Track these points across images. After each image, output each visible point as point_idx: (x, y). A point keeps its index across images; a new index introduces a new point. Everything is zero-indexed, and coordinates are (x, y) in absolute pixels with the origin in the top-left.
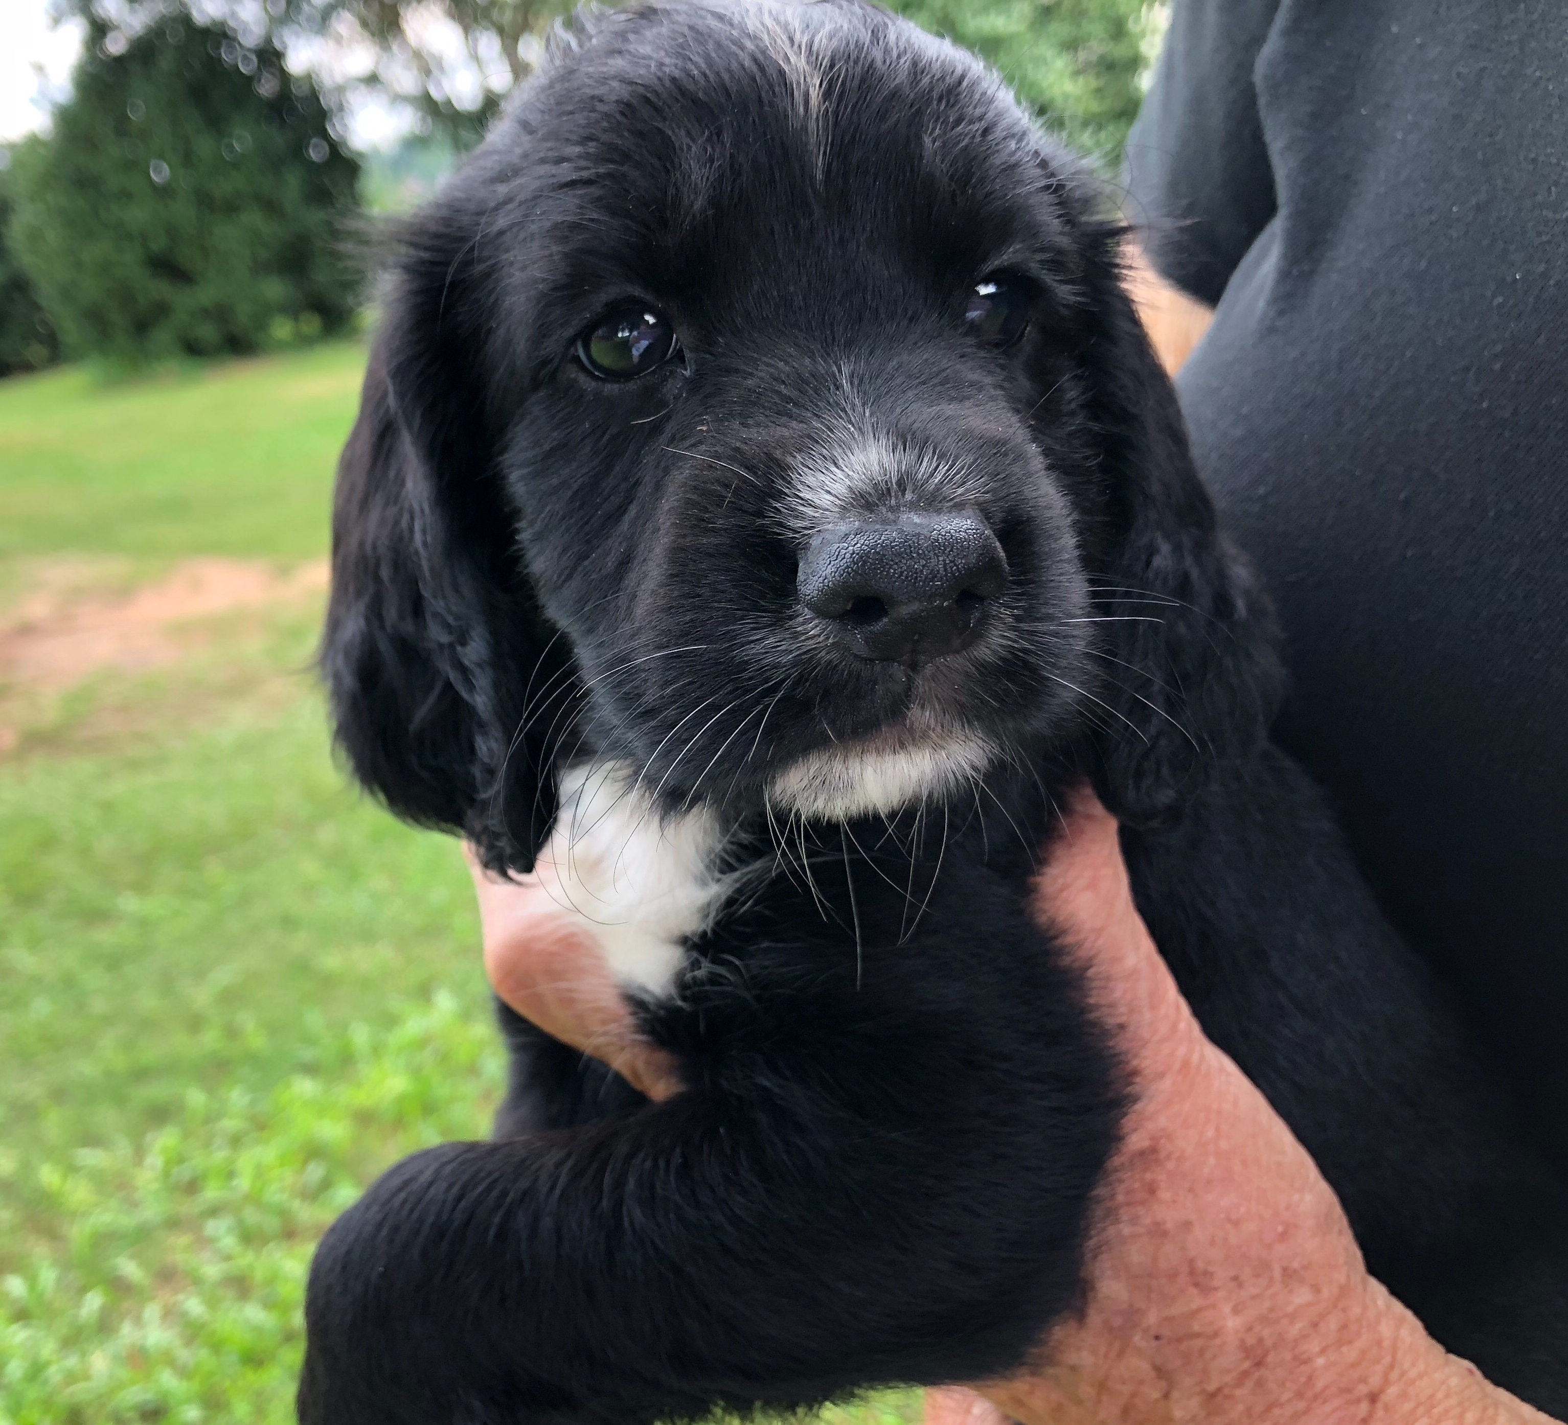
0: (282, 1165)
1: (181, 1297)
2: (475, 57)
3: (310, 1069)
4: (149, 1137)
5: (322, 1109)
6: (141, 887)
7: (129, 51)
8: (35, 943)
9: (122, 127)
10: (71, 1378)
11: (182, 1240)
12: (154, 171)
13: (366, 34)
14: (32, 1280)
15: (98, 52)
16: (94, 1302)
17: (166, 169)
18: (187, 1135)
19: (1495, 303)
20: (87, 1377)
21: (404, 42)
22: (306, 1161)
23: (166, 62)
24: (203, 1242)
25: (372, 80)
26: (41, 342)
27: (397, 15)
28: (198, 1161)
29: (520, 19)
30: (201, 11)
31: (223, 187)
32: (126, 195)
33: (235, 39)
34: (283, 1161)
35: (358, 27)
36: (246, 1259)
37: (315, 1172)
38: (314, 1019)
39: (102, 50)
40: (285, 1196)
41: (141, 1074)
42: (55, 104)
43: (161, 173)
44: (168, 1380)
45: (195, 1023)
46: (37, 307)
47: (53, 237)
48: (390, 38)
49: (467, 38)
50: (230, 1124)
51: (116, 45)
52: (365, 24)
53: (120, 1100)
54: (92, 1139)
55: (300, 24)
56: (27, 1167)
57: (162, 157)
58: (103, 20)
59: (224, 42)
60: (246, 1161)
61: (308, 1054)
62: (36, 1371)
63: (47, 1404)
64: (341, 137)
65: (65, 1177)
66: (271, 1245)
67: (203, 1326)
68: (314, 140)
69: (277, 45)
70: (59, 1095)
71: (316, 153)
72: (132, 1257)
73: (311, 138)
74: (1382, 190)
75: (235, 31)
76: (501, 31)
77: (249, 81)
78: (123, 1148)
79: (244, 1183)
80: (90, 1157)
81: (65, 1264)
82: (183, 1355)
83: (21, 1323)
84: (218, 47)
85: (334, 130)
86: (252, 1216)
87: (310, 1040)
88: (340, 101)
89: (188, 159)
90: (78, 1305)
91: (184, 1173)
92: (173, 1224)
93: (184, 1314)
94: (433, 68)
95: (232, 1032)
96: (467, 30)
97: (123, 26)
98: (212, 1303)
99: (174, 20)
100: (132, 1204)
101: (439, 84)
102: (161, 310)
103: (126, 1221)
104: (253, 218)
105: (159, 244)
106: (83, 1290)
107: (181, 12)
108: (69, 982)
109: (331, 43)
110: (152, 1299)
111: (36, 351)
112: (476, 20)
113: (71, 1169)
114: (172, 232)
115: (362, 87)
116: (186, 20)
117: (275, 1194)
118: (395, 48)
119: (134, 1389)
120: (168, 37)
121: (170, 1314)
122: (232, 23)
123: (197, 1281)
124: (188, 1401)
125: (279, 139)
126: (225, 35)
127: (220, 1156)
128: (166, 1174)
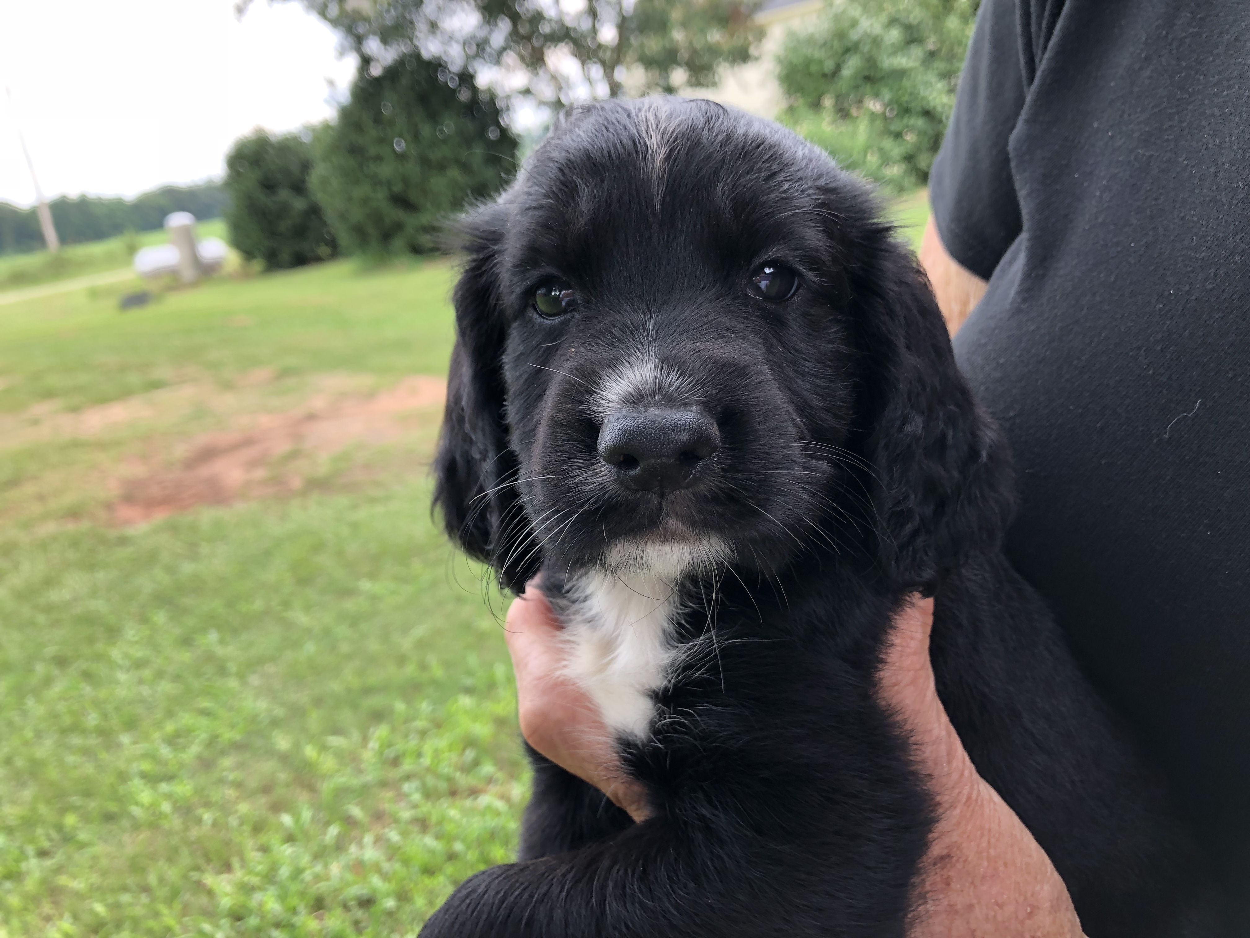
0: (450, 751)
1: (386, 830)
2: (589, 81)
3: (469, 691)
4: (371, 730)
5: (476, 718)
6: (372, 576)
7: (383, 74)
8: (308, 608)
9: (378, 120)
10: (317, 878)
11: (389, 794)
12: (396, 144)
13: (524, 66)
14: (297, 817)
15: (365, 74)
16: (333, 831)
17: (403, 144)
18: (393, 730)
19: (1157, 307)
20: (328, 879)
21: (547, 71)
22: (464, 749)
23: (405, 81)
24: (401, 796)
25: (527, 92)
26: (327, 245)
27: (542, 54)
28: (400, 746)
29: (615, 56)
30: (427, 49)
31: (436, 155)
32: (379, 159)
33: (446, 68)
34: (450, 748)
35: (518, 61)
36: (426, 808)
37: (470, 754)
38: (472, 660)
39: (368, 74)
40: (451, 770)
41: (368, 691)
42: (338, 103)
43: (400, 146)
44: (376, 881)
45: (402, 660)
46: (324, 224)
47: (335, 183)
48: (538, 69)
49: (583, 68)
50: (420, 724)
51: (376, 71)
52: (522, 58)
53: (355, 707)
54: (337, 731)
55: (484, 59)
56: (297, 746)
57: (401, 136)
58: (369, 55)
59: (440, 69)
60: (428, 748)
61: (468, 682)
62: (297, 873)
63: (302, 894)
64: (507, 125)
65: (319, 754)
66: (442, 800)
67: (399, 848)
68: (492, 128)
69: (471, 70)
70: (318, 702)
71: (493, 134)
72: (357, 804)
73: (489, 126)
74: (1087, 227)
75: (446, 63)
76: (603, 63)
77: (453, 92)
78: (356, 736)
79: (426, 761)
80: (335, 741)
81: (317, 807)
82: (386, 866)
83: (289, 844)
84: (436, 72)
85: (504, 121)
86: (430, 781)
87: (470, 673)
88: (507, 103)
89: (416, 137)
90: (325, 834)
91: (391, 753)
92: (384, 784)
93: (388, 840)
94: (563, 85)
95: (423, 667)
96: (583, 63)
97: (380, 59)
98: (404, 834)
99: (411, 56)
100: (360, 771)
101: (567, 95)
102: (398, 227)
103: (356, 782)
104: (454, 173)
105: (398, 188)
106: (328, 824)
107: (415, 51)
108: (327, 632)
109: (503, 70)
110: (368, 830)
111: (323, 250)
112: (589, 58)
113: (324, 748)
114: (405, 180)
115: (521, 96)
116: (417, 56)
117: (445, 769)
118: (541, 72)
119: (356, 887)
120: (406, 65)
121: (379, 840)
122: (445, 58)
123: (396, 821)
124: (388, 895)
125: (470, 127)
126: (440, 65)
127: (413, 743)
128: (381, 753)
